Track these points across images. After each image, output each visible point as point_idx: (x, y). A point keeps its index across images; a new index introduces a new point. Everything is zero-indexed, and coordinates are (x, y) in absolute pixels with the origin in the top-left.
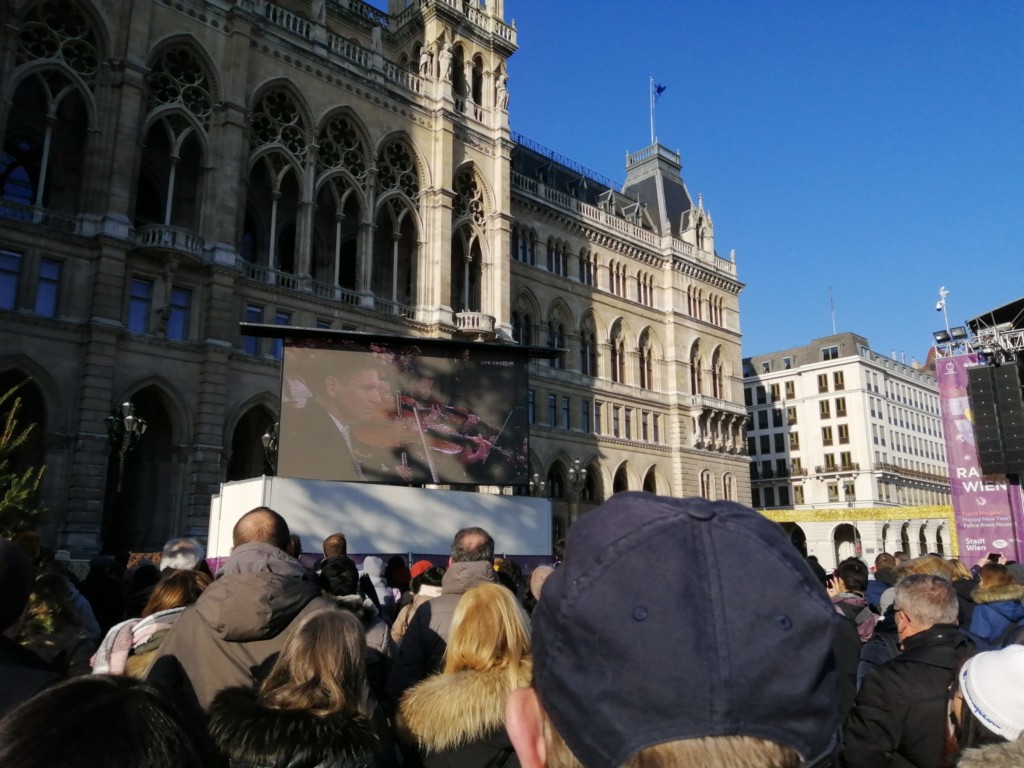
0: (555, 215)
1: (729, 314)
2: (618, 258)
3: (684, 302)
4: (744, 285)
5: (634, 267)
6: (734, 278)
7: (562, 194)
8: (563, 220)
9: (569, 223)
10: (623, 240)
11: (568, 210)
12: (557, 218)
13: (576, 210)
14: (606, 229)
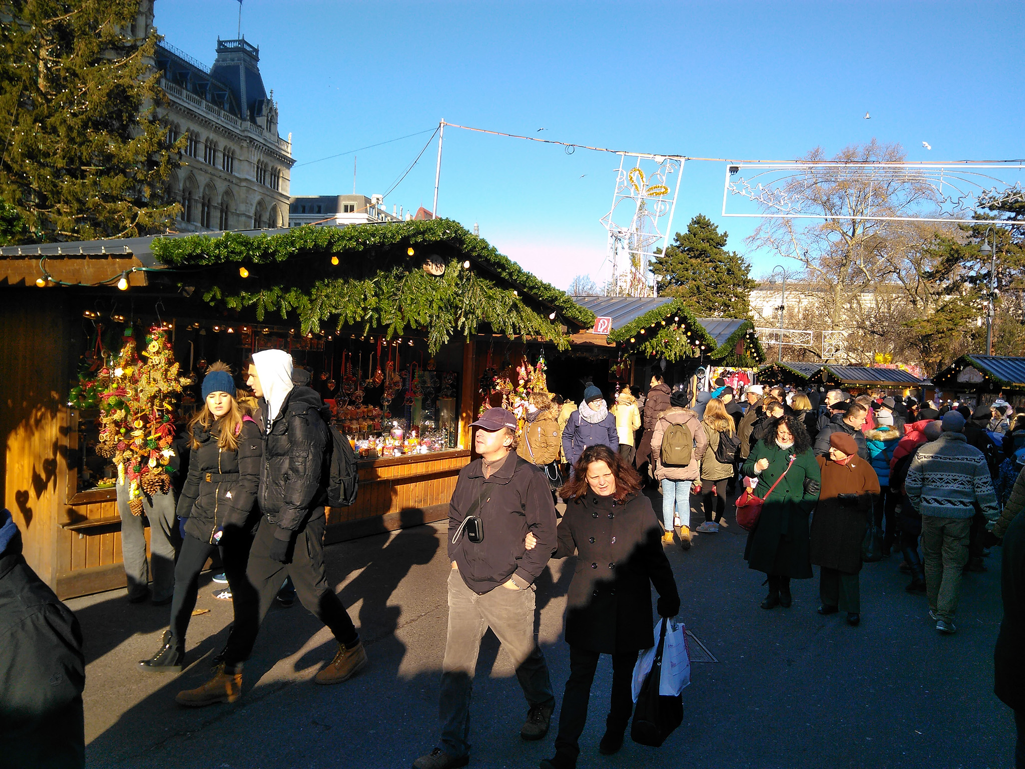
0: (172, 103)
1: (283, 180)
2: (213, 136)
3: (254, 171)
4: (296, 161)
5: (222, 143)
6: (289, 155)
7: (177, 86)
8: (177, 107)
9: (180, 109)
10: (217, 123)
11: (180, 99)
12: (173, 105)
13: (185, 99)
14: (205, 115)
